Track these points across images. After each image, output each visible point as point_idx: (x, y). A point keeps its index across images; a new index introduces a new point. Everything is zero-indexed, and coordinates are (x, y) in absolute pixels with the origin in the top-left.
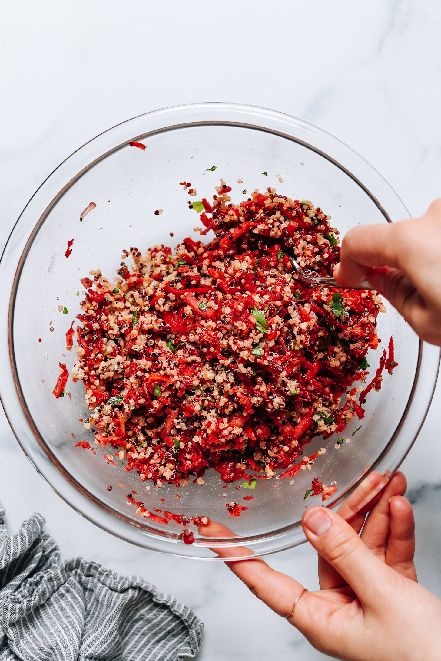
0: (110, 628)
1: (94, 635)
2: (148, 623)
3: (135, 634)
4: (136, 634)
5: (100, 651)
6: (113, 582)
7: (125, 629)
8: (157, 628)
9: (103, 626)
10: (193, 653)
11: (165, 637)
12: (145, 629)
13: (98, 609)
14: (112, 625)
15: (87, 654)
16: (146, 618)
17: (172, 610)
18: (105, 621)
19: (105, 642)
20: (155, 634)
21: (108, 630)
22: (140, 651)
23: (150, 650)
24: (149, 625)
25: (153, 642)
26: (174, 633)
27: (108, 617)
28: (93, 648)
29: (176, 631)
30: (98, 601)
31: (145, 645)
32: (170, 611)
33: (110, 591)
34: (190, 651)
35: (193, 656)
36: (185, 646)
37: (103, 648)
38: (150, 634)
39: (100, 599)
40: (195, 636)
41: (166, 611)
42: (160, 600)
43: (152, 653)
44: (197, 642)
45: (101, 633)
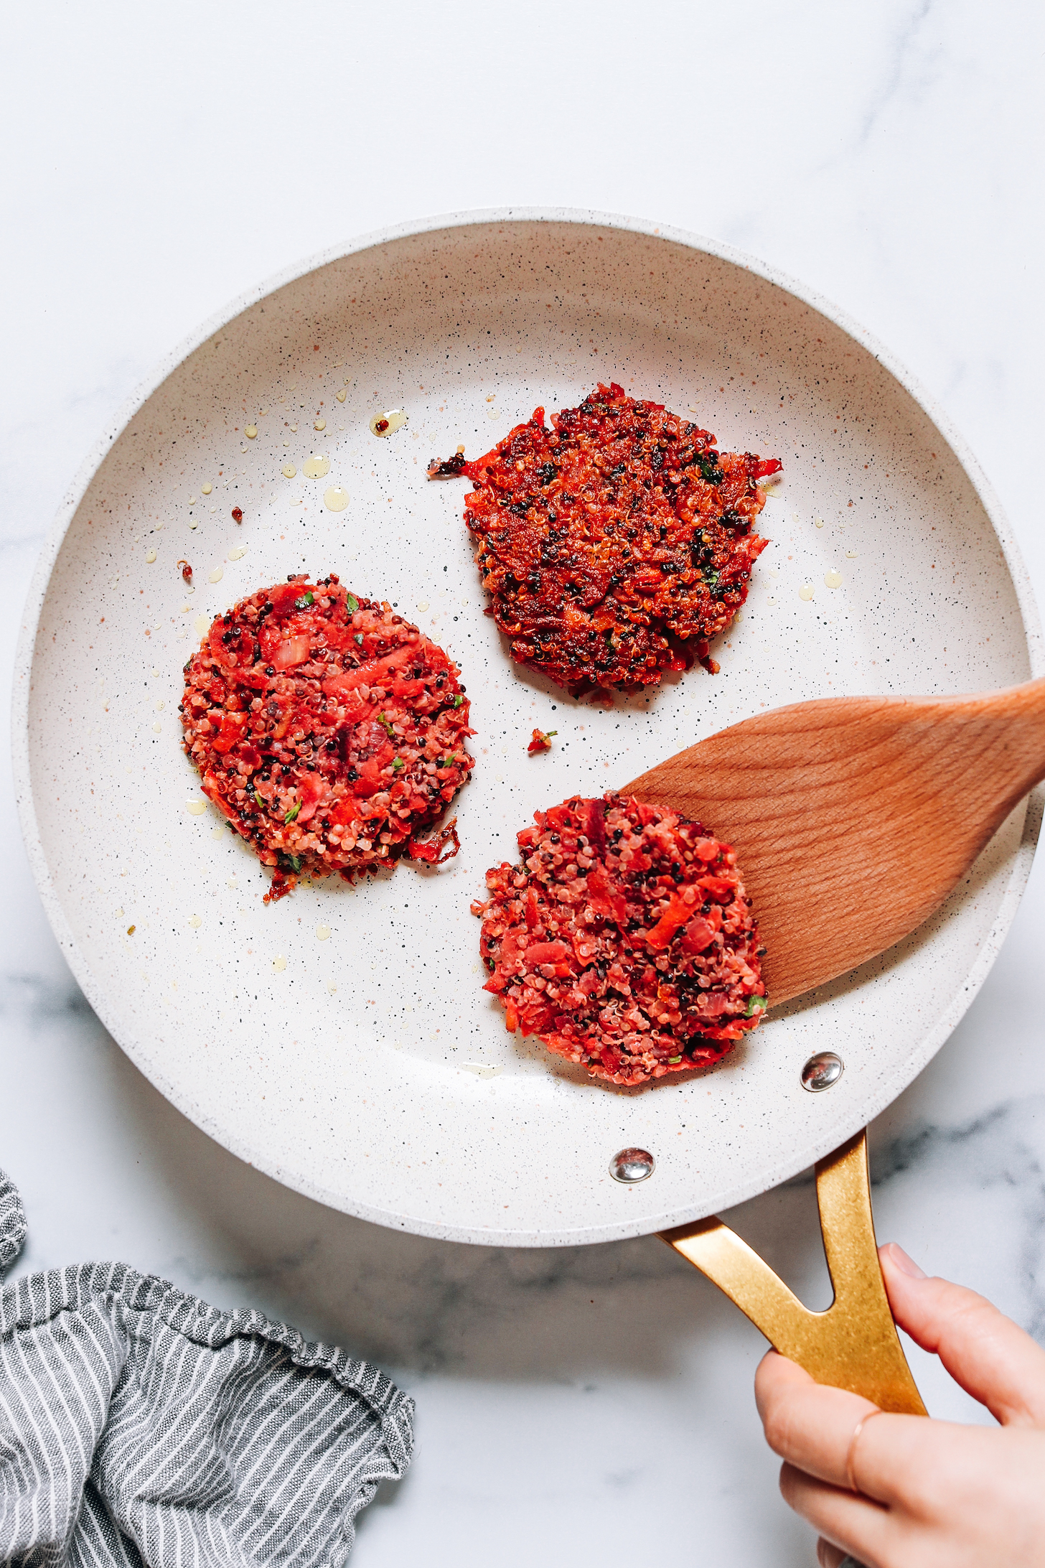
0: (191, 1432)
1: (156, 1448)
2: (292, 1413)
3: (263, 1441)
4: (267, 1442)
5: (170, 1484)
6: (197, 1323)
7: (237, 1433)
8: (313, 1423)
9: (173, 1428)
10: (397, 1470)
11: (331, 1439)
12: (285, 1427)
13: (162, 1383)
14: (196, 1424)
15: (139, 1491)
16: (284, 1404)
17: (339, 1377)
18: (180, 1416)
19: (179, 1463)
20: (310, 1437)
21: (187, 1437)
22: (278, 1479)
23: (302, 1474)
24: (294, 1418)
25: (306, 1454)
26: (351, 1429)
27: (187, 1407)
28: (153, 1477)
29: (355, 1425)
30: (159, 1365)
31: (290, 1462)
32: (335, 1382)
33: (190, 1344)
34: (389, 1467)
35: (396, 1477)
36: (377, 1456)
37: (177, 1477)
38: (297, 1439)
39: (166, 1362)
40: (397, 1429)
41: (326, 1384)
42: (308, 1360)
43: (306, 1482)
44: (403, 1443)
45: (171, 1443)
